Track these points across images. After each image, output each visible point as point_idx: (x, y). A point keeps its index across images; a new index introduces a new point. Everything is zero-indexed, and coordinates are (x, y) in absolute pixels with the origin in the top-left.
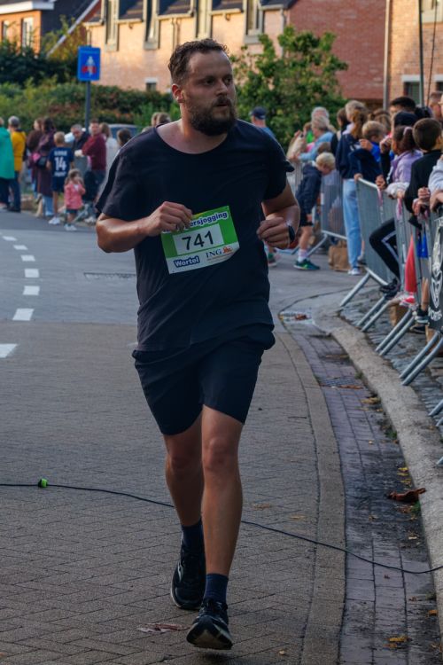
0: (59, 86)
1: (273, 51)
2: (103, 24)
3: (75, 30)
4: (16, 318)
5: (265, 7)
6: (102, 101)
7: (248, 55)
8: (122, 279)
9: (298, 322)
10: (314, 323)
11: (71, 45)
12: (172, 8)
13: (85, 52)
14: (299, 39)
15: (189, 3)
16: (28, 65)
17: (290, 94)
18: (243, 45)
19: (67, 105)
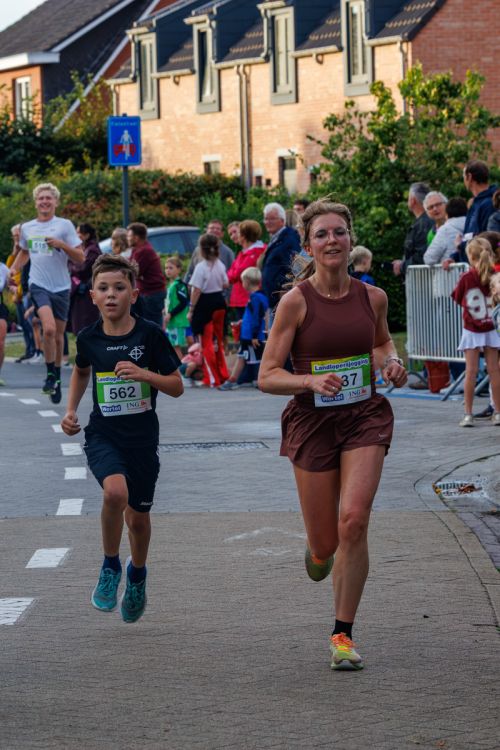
0: (76, 174)
1: (392, 106)
2: (134, 80)
3: (93, 90)
4: (60, 512)
5: (374, 41)
6: (141, 193)
7: (356, 113)
8: (201, 450)
9: (463, 496)
10: (486, 495)
11: (89, 114)
12: (234, 51)
13: (116, 124)
14: (430, 87)
15: (262, 42)
16: (28, 147)
17: (420, 167)
18: (348, 100)
19: (90, 202)
